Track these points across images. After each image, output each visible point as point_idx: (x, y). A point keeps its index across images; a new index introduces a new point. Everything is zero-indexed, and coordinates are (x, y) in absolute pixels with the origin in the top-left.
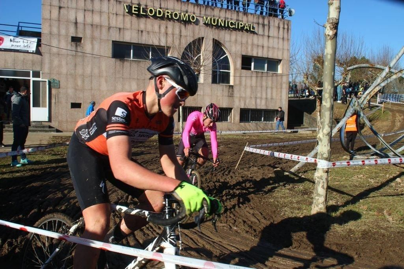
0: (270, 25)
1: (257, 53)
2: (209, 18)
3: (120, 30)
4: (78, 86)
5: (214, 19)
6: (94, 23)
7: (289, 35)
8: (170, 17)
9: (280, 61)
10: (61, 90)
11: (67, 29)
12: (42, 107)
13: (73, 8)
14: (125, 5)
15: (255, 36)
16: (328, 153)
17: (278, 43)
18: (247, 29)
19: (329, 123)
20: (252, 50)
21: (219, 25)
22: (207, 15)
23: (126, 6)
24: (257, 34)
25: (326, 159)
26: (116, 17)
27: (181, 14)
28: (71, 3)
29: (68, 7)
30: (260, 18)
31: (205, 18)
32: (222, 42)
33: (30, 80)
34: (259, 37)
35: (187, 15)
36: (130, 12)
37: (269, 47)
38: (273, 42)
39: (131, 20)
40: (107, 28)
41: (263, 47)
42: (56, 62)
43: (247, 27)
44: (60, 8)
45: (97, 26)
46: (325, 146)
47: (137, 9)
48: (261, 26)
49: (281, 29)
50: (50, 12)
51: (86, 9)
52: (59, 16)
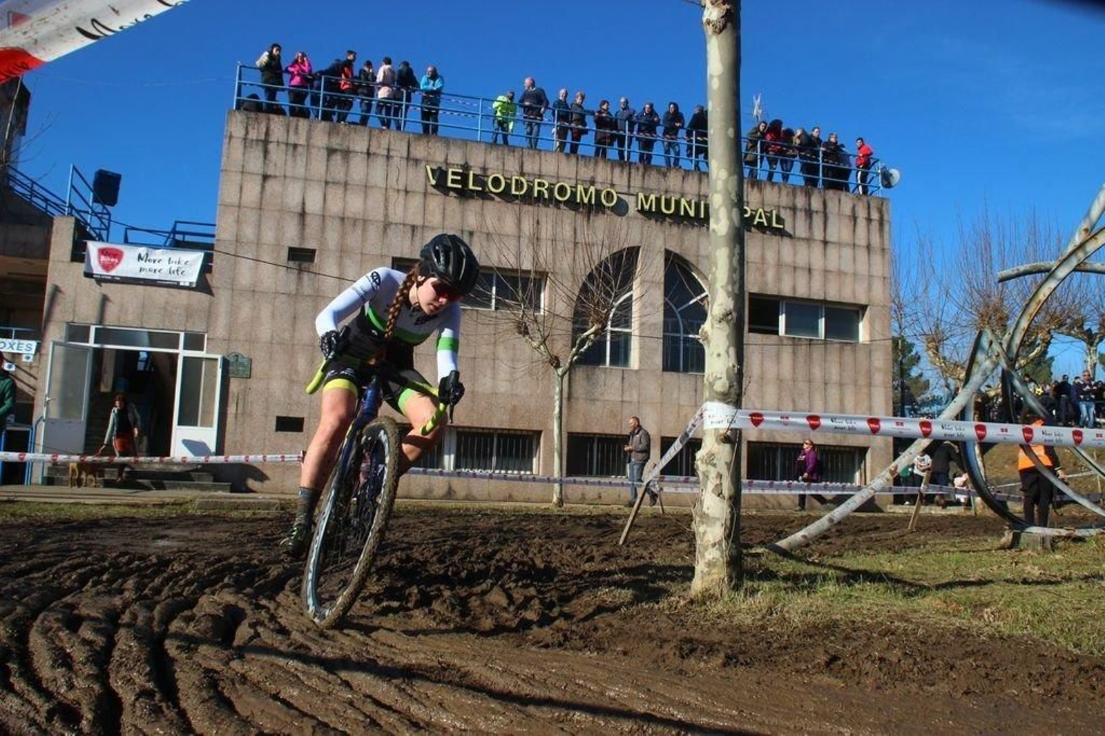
0: (828, 211)
1: (794, 289)
2: (652, 197)
3: (413, 231)
4: (296, 372)
5: (666, 200)
6: (348, 214)
7: (886, 236)
8: (546, 196)
9: (864, 308)
10: (252, 383)
11: (280, 229)
12: (202, 426)
13: (297, 179)
14: (428, 168)
15: (786, 241)
16: (728, 378)
17: (854, 259)
18: (760, 224)
19: (727, 284)
20: (779, 279)
21: (682, 213)
22: (648, 189)
23: (433, 171)
24: (790, 236)
25: (724, 397)
26: (405, 200)
27: (576, 187)
28: (294, 167)
29: (285, 176)
30: (799, 193)
31: (641, 196)
32: (691, 258)
33: (177, 355)
34: (797, 243)
35: (592, 189)
36: (441, 186)
37: (829, 271)
38: (840, 257)
39: (444, 204)
40: (381, 225)
41: (810, 270)
42: (245, 311)
43: (760, 217)
44: (265, 177)
45: (355, 221)
46: (719, 355)
47: (459, 178)
48: (801, 216)
49: (862, 223)
50: (241, 188)
51: (329, 179)
52: (262, 198)
